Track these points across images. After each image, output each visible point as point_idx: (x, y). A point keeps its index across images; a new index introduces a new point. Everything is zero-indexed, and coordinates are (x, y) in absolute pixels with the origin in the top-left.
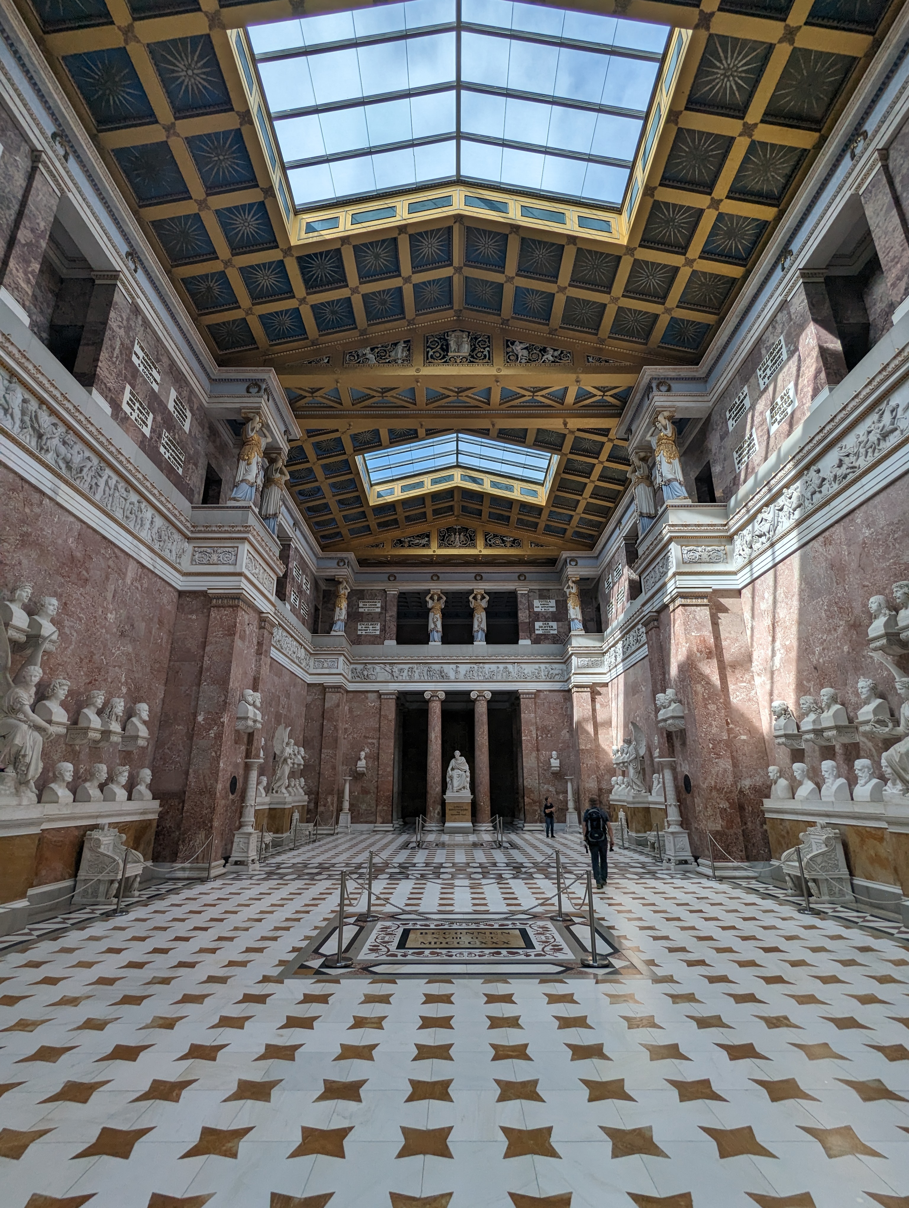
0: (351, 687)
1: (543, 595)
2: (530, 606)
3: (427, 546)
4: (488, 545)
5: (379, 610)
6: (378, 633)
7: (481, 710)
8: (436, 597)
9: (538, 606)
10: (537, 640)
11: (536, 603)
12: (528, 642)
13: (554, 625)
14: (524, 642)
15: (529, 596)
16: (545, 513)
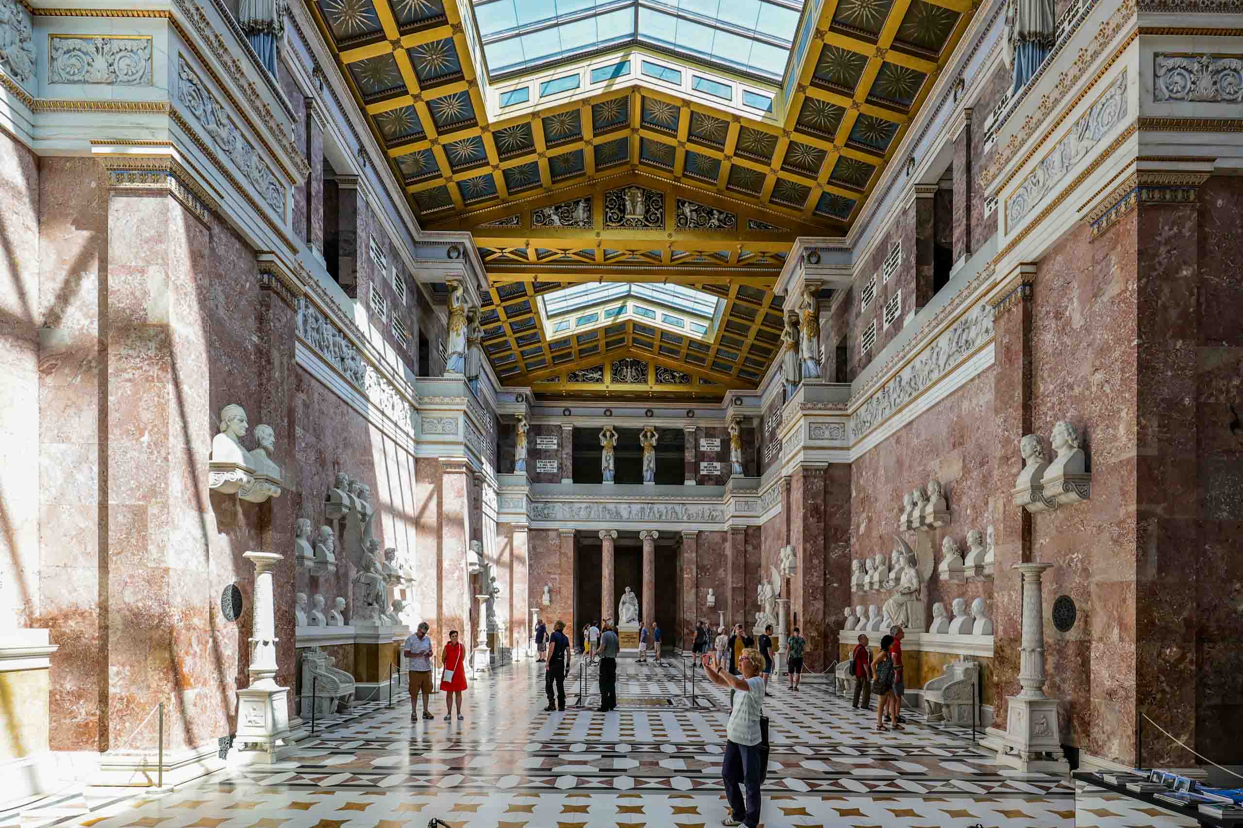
0: (533, 525)
1: (709, 434)
2: (697, 446)
3: (599, 381)
4: (658, 383)
5: (555, 447)
6: (555, 471)
7: (649, 549)
8: (608, 434)
9: (704, 445)
10: (701, 481)
11: (703, 442)
12: (693, 483)
13: (718, 465)
14: (690, 483)
15: (696, 435)
16: (712, 353)
